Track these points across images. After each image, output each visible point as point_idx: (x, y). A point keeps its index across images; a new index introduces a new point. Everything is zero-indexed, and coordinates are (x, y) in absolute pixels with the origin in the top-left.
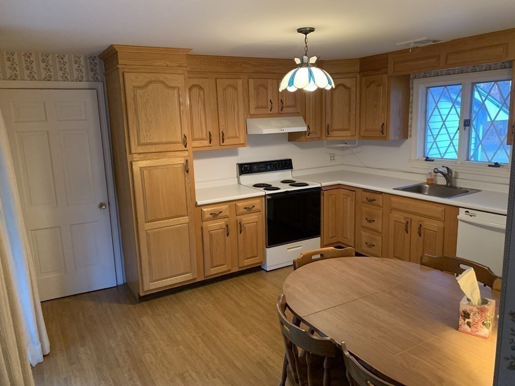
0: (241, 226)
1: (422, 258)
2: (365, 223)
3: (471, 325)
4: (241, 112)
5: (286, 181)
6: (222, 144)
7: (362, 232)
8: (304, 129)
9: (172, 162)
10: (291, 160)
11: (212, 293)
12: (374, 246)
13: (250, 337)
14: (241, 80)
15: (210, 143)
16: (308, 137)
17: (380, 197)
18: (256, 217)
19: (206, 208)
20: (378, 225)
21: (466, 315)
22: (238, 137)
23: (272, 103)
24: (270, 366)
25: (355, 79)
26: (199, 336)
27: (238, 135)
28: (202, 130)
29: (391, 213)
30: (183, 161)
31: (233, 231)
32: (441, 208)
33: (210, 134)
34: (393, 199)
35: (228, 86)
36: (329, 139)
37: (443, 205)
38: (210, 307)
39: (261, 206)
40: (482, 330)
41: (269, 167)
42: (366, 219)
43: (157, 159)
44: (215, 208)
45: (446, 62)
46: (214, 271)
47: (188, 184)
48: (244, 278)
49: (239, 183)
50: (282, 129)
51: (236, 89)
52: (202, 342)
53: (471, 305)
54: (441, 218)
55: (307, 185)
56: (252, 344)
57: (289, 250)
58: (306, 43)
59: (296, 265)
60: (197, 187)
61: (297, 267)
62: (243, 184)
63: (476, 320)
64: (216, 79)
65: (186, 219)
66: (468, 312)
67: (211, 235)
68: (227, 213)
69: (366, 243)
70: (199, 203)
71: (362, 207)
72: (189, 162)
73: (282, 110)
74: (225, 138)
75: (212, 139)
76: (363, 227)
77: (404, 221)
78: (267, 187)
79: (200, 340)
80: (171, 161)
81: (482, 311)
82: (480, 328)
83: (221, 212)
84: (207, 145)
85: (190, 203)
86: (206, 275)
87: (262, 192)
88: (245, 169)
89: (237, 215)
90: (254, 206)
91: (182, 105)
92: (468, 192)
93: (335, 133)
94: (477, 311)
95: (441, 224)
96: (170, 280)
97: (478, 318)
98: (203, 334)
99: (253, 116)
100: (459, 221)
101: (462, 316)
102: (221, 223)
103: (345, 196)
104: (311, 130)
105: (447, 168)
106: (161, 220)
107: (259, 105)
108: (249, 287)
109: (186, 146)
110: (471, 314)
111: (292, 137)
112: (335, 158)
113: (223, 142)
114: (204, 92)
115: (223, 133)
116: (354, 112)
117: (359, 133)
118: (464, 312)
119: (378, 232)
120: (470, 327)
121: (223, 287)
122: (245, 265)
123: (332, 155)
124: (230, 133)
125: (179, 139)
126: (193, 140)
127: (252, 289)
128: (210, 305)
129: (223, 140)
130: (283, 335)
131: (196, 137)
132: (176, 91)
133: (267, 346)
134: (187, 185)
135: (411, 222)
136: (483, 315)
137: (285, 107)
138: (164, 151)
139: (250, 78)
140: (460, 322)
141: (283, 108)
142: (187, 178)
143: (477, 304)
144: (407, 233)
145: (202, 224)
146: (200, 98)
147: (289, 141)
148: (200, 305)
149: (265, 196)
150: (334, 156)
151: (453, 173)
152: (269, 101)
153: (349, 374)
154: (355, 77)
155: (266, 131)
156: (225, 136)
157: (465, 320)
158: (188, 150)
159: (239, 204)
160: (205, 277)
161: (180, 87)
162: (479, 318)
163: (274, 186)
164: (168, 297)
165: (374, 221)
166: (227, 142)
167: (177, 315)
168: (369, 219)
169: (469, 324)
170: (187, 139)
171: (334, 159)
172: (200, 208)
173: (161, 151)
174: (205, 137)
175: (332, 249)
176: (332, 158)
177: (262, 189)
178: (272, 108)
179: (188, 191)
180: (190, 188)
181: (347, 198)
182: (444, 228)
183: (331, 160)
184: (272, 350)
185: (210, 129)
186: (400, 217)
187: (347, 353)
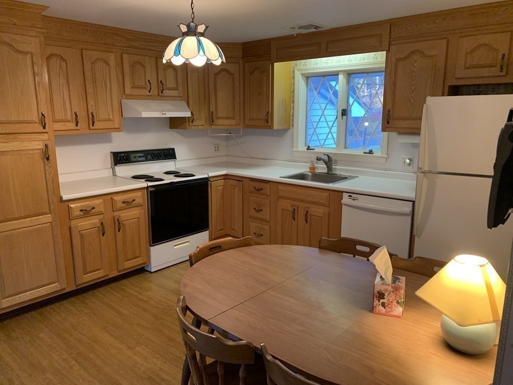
0: (119, 223)
1: (320, 242)
2: (253, 213)
3: (386, 305)
4: (115, 91)
5: (170, 172)
6: (91, 127)
7: (251, 223)
8: (188, 114)
9: (26, 147)
10: (174, 149)
11: (86, 304)
12: (262, 235)
13: (138, 349)
14: (113, 54)
15: (77, 125)
16: (192, 124)
17: (267, 185)
18: (138, 212)
19: (74, 204)
20: (265, 214)
21: (381, 296)
22: (112, 120)
23: (150, 83)
24: (163, 380)
25: (238, 64)
26: (72, 358)
27: (111, 117)
28: (65, 109)
29: (278, 201)
30: (41, 146)
31: (109, 230)
32: (326, 194)
33: (76, 114)
34: (280, 187)
35: (98, 59)
36: (213, 127)
37: (328, 191)
38: (84, 320)
39: (142, 199)
40: (396, 309)
41: (149, 157)
42: (254, 208)
43: (5, 142)
44: (87, 203)
45: (327, 50)
46: (87, 278)
47: (50, 174)
48: (125, 282)
49: (114, 174)
50: (164, 113)
51: (107, 63)
52: (77, 365)
53: (386, 284)
54: (326, 203)
55: (193, 176)
56: (140, 357)
57: (175, 247)
58: (192, 9)
59: (193, 260)
60: (62, 179)
61: (194, 263)
62: (119, 176)
63: (391, 299)
64: (82, 50)
65: (48, 218)
66: (383, 292)
67: (82, 236)
68: (102, 209)
69: (255, 233)
70: (65, 197)
71: (250, 198)
72: (49, 146)
73: (162, 93)
74: (95, 121)
75: (79, 121)
76: (251, 217)
77: (291, 209)
78: (149, 178)
79: (74, 362)
80: (24, 145)
81: (396, 289)
82: (395, 308)
83: (94, 208)
84: (73, 128)
85: (53, 197)
86: (77, 284)
87: (143, 184)
88: (121, 158)
89: (114, 211)
90: (134, 200)
91: (38, 75)
92: (347, 178)
93: (220, 122)
94: (392, 290)
95: (326, 210)
96: (30, 294)
97: (392, 297)
98: (77, 354)
99: (129, 97)
100: (343, 206)
101: (376, 297)
102: (95, 221)
103: (232, 187)
104: (195, 117)
105: (328, 156)
106: (15, 220)
107: (136, 84)
108: (131, 292)
109: (44, 127)
110: (386, 294)
111: (175, 123)
112: (219, 148)
113: (93, 125)
114: (66, 63)
115: (92, 115)
116: (238, 101)
117: (244, 122)
118: (379, 292)
119: (265, 221)
120: (384, 307)
121: (101, 296)
122: (126, 267)
123: (217, 146)
124: (102, 114)
125: (35, 117)
126: (53, 122)
127: (136, 294)
128: (85, 318)
129: (93, 123)
130: (186, 344)
131: (58, 117)
132: (29, 57)
133: (158, 356)
134: (48, 175)
135: (298, 209)
136: (398, 294)
137: (166, 89)
138: (14, 132)
139: (124, 53)
140: (375, 303)
141: (163, 90)
142: (47, 167)
143: (390, 283)
144: (294, 220)
145: (70, 222)
146: (61, 71)
147: (171, 128)
148: (72, 319)
149: (148, 188)
150: (218, 147)
151: (333, 161)
152: (147, 81)
153: (271, 379)
154: (238, 63)
155: (145, 114)
156: (95, 118)
157: (379, 302)
158: (47, 133)
159: (116, 198)
160: (77, 286)
161: (34, 52)
162: (394, 297)
163: (156, 177)
164: (28, 315)
165: (262, 210)
166: (97, 125)
167: (41, 335)
168: (257, 209)
169: (383, 305)
170: (46, 119)
171: (218, 150)
172: (67, 203)
173: (9, 132)
174: (69, 118)
175: (231, 240)
176: (217, 148)
177: (143, 180)
178: (151, 89)
179: (50, 183)
180: (52, 180)
181: (235, 189)
182: (329, 213)
183: (216, 151)
184: (164, 361)
185: (76, 109)
186: (287, 205)
187: (269, 358)
